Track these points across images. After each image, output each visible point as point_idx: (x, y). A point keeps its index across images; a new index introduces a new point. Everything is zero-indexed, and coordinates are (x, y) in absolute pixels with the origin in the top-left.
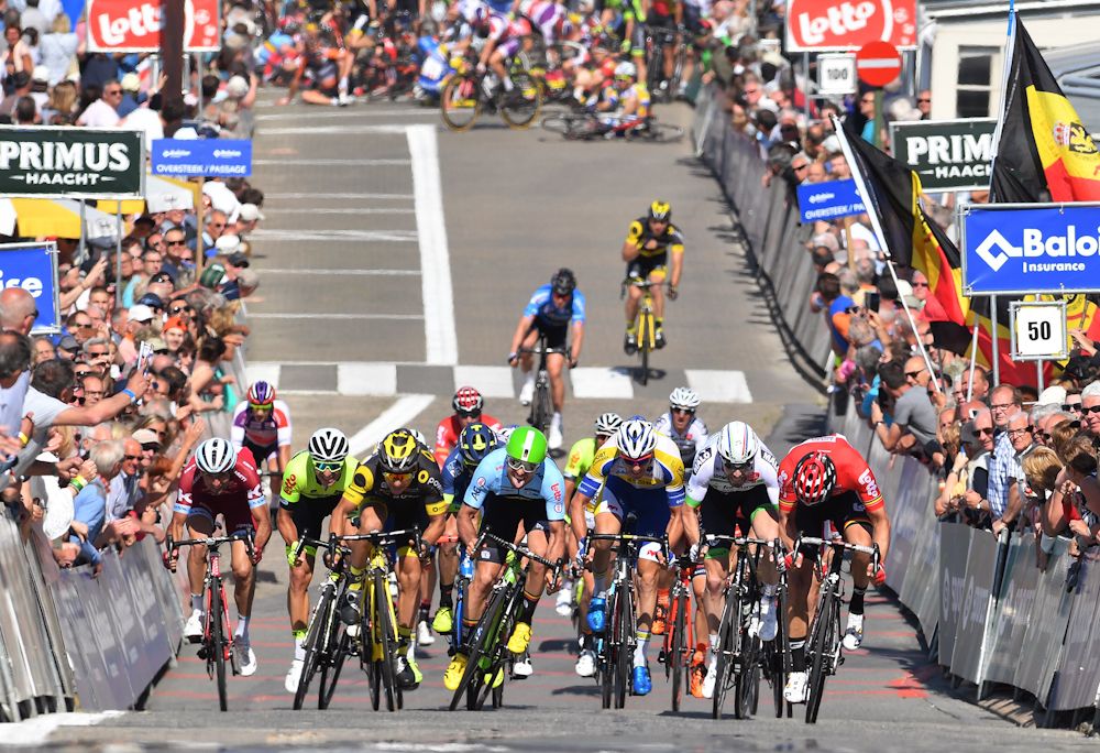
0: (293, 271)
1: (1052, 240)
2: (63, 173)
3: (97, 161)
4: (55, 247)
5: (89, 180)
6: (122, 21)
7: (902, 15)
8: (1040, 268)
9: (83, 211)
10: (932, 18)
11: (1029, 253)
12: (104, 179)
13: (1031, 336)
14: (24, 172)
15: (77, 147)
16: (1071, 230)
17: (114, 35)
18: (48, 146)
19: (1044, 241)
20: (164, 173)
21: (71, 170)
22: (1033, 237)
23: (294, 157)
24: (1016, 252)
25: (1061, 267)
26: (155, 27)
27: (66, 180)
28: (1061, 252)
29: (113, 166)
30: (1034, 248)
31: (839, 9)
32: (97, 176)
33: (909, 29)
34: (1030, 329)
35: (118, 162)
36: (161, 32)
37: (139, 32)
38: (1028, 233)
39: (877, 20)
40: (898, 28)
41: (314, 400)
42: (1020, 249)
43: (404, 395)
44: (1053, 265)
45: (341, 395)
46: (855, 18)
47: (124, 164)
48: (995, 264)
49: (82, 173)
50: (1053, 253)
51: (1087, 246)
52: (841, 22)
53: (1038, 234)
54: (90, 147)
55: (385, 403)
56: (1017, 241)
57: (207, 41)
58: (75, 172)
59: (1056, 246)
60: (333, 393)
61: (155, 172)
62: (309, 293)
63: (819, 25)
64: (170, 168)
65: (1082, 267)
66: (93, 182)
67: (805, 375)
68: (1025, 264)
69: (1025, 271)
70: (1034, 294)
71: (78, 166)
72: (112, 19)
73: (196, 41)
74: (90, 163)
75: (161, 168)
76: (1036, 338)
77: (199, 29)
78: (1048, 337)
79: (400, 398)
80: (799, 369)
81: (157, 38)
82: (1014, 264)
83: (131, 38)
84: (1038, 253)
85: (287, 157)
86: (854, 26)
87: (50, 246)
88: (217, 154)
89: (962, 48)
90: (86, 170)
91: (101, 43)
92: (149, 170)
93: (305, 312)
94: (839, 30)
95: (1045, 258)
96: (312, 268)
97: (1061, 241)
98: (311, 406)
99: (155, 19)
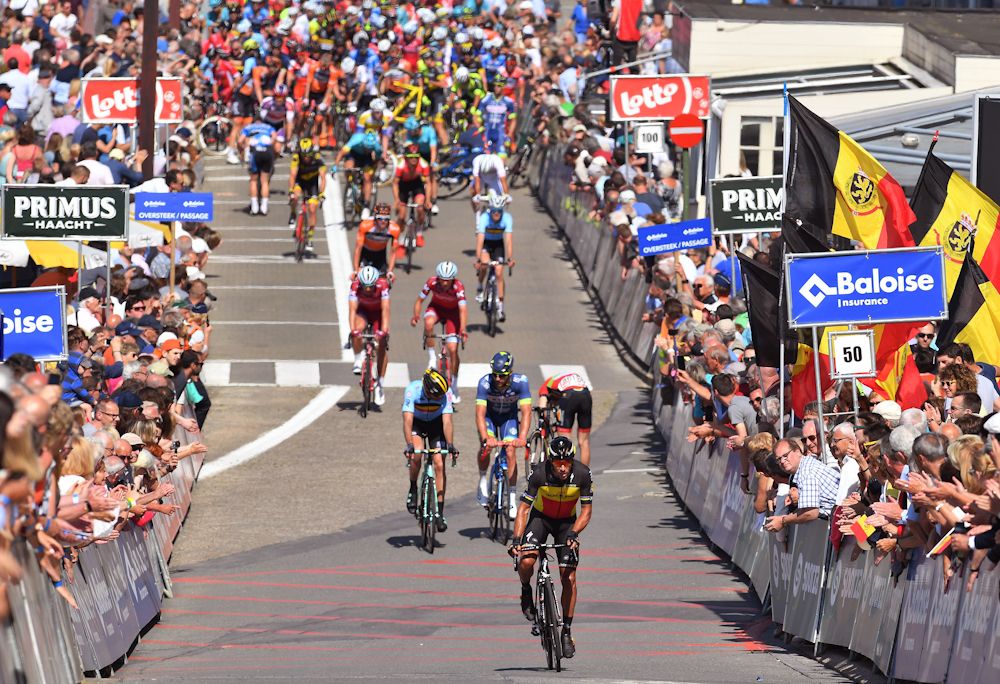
0: (237, 287)
1: (860, 281)
2: (64, 221)
3: (91, 211)
4: (64, 290)
5: (85, 225)
6: (109, 100)
7: (699, 93)
8: (851, 303)
9: (80, 249)
10: (718, 95)
11: (842, 291)
12: (96, 225)
13: (845, 359)
14: (34, 220)
15: (75, 200)
16: (876, 272)
17: (102, 111)
18: (53, 200)
19: (854, 281)
20: (145, 219)
21: (71, 218)
22: (845, 279)
23: (234, 199)
24: (832, 291)
25: (869, 302)
26: (133, 104)
27: (67, 225)
28: (868, 290)
29: (104, 215)
30: (846, 287)
31: (651, 89)
32: (91, 222)
33: (704, 104)
34: (845, 353)
35: (108, 212)
36: (138, 108)
37: (121, 107)
38: (840, 276)
39: (680, 97)
40: (695, 103)
41: (257, 391)
42: (835, 288)
43: (326, 386)
44: (862, 301)
45: (278, 386)
46: (663, 96)
47: (112, 213)
48: (816, 301)
49: (79, 220)
50: (862, 291)
51: (889, 284)
52: (652, 99)
53: (848, 276)
54: (85, 200)
55: (312, 393)
56: (832, 282)
57: (173, 115)
58: (74, 220)
59: (864, 286)
60: (272, 385)
61: (137, 218)
62: (249, 305)
63: (636, 101)
64: (149, 215)
65: (885, 301)
66: (88, 227)
67: (632, 369)
68: (839, 301)
69: (840, 306)
70: (847, 325)
71: (76, 215)
72: (101, 99)
73: (164, 115)
74: (86, 213)
75: (142, 215)
76: (851, 359)
77: (167, 106)
78: (860, 359)
79: (322, 389)
80: (627, 364)
81: (135, 113)
82: (830, 301)
83: (115, 112)
84: (850, 291)
85: (230, 198)
86: (661, 102)
87: (60, 290)
88: (186, 204)
89: (744, 118)
90: (83, 218)
91: (92, 116)
92: (132, 216)
93: (248, 319)
94: (651, 105)
95: (855, 295)
96: (252, 284)
97: (868, 281)
98: (255, 396)
99: (134, 98)
